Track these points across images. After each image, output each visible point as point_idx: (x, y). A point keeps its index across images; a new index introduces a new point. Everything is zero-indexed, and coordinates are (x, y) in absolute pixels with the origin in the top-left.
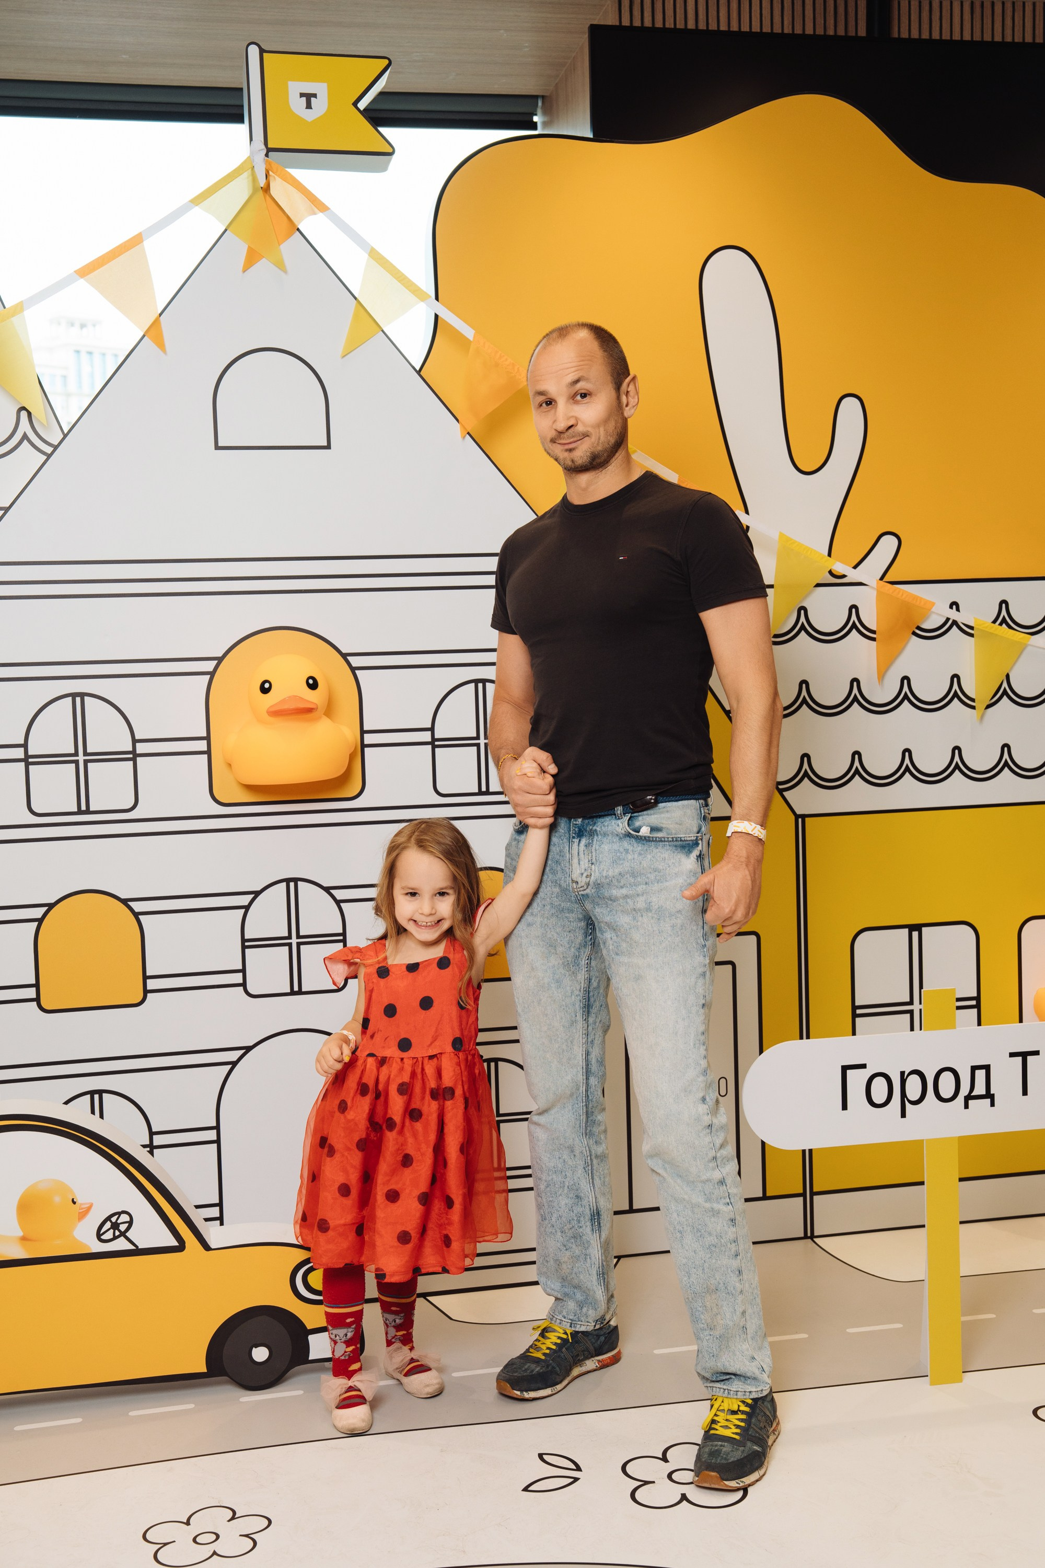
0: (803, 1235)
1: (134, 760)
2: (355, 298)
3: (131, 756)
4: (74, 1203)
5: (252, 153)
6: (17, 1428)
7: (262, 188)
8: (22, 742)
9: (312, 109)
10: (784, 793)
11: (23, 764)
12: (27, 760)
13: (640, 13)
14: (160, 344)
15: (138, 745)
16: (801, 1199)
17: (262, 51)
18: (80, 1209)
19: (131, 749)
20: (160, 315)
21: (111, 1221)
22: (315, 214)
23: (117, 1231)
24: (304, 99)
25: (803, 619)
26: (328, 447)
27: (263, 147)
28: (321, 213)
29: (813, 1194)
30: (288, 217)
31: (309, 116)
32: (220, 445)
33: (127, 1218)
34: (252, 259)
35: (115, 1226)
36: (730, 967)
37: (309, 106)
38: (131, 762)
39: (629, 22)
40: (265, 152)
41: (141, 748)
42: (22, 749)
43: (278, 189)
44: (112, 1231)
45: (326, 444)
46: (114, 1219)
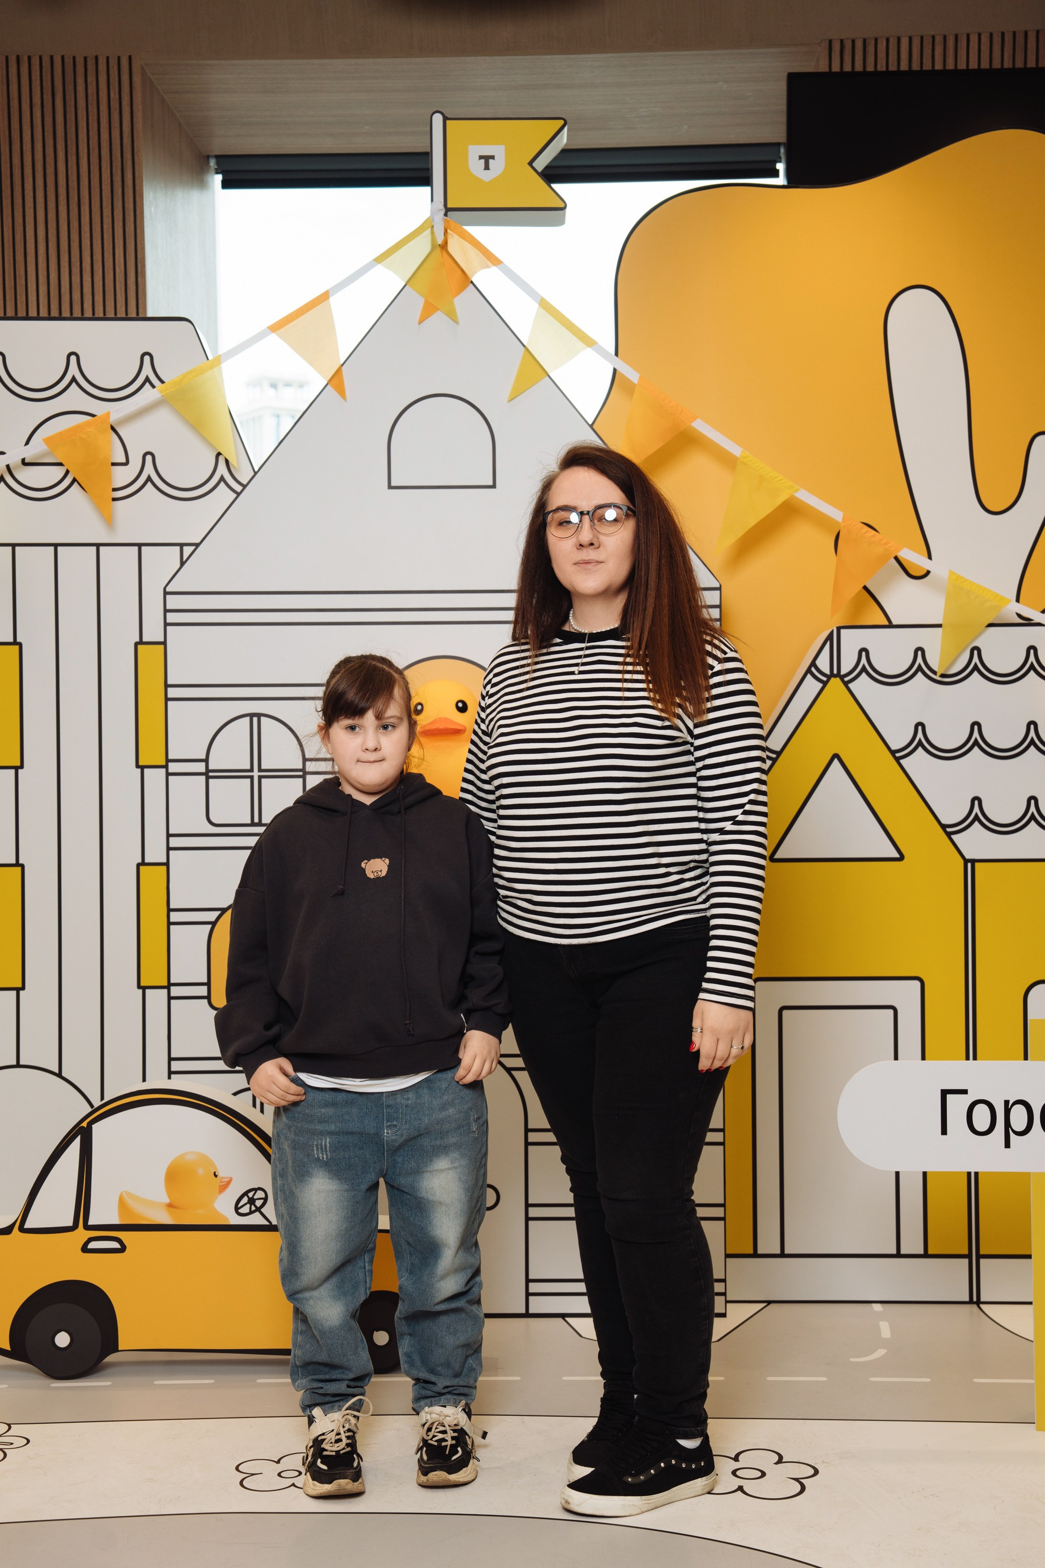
0: (967, 1299)
1: (303, 777)
2: (524, 346)
3: (301, 773)
4: (216, 1176)
5: (433, 212)
6: (156, 1383)
7: (439, 245)
8: (204, 757)
9: (489, 169)
10: (953, 837)
11: (203, 778)
12: (208, 774)
13: (851, 58)
14: (341, 391)
15: (308, 763)
16: (966, 1261)
17: (445, 119)
18: (220, 1183)
19: (301, 767)
20: (342, 365)
21: (248, 1197)
22: (488, 267)
23: (253, 1206)
24: (483, 161)
25: (976, 659)
26: (494, 486)
27: (442, 207)
28: (495, 267)
29: (979, 1256)
30: (463, 271)
31: (487, 176)
32: (393, 484)
33: (263, 1195)
34: (428, 311)
35: (252, 1201)
36: (891, 1012)
37: (487, 167)
38: (301, 780)
39: (839, 67)
40: (443, 212)
41: (310, 767)
42: (203, 764)
43: (456, 246)
44: (248, 1206)
45: (491, 483)
46: (251, 1195)
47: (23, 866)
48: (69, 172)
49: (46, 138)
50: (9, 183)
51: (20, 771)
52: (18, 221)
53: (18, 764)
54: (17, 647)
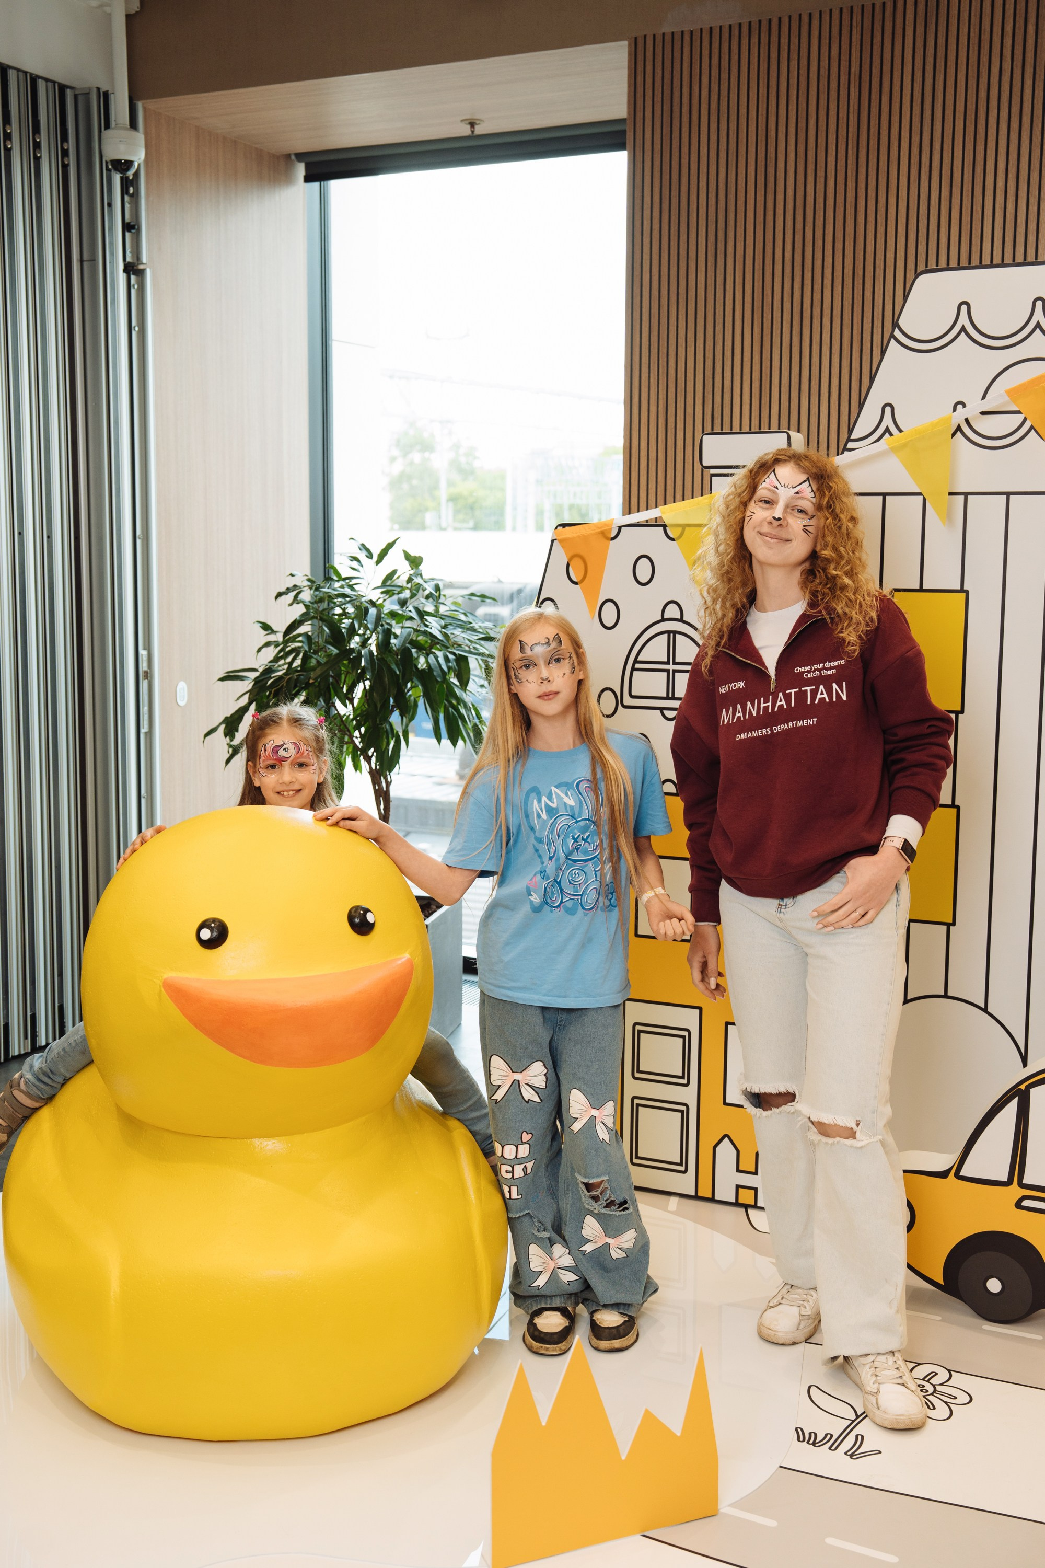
47: (958, 808)
48: (1035, 101)
49: (1014, 67)
50: (973, 117)
51: (960, 715)
52: (980, 155)
53: (959, 709)
54: (964, 595)
